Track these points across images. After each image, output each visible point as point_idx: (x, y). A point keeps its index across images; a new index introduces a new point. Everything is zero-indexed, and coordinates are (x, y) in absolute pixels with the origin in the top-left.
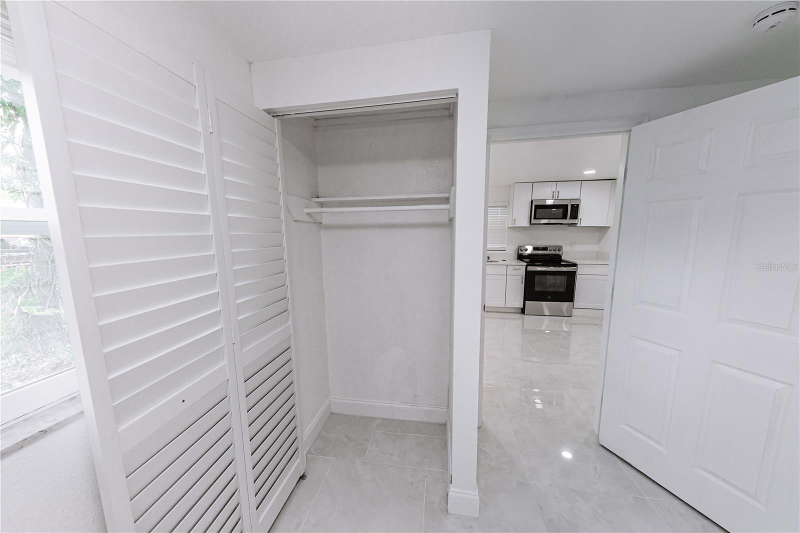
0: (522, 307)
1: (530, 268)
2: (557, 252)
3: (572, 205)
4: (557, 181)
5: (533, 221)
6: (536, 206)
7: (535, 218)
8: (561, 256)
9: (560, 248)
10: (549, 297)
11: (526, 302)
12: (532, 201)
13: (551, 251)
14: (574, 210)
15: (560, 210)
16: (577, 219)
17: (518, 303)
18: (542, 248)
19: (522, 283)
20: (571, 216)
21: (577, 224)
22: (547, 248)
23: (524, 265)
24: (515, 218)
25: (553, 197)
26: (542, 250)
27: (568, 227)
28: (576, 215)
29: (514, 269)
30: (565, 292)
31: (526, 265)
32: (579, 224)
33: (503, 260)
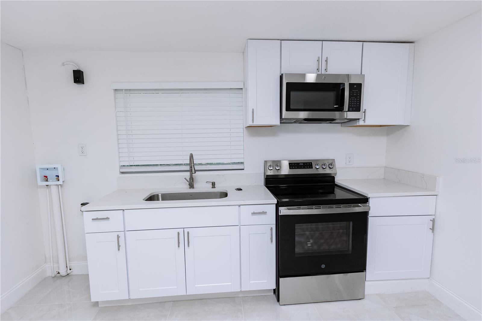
0: (275, 288)
1: (284, 211)
2: (328, 171)
3: (350, 84)
4: (322, 41)
5: (285, 114)
6: (288, 84)
7: (288, 109)
8: (334, 178)
9: (331, 164)
11: (281, 279)
12: (281, 77)
13: (318, 168)
14: (354, 94)
15: (331, 95)
16: (359, 111)
17: (266, 281)
18: (304, 163)
19: (272, 242)
20: (350, 106)
21: (359, 121)
22: (310, 164)
23: (274, 204)
24: (253, 110)
25: (318, 69)
26: (304, 168)
27: (341, 126)
28: (358, 104)
29: (254, 214)
30: (351, 253)
31: (276, 203)
32: (363, 120)
33: (237, 189)
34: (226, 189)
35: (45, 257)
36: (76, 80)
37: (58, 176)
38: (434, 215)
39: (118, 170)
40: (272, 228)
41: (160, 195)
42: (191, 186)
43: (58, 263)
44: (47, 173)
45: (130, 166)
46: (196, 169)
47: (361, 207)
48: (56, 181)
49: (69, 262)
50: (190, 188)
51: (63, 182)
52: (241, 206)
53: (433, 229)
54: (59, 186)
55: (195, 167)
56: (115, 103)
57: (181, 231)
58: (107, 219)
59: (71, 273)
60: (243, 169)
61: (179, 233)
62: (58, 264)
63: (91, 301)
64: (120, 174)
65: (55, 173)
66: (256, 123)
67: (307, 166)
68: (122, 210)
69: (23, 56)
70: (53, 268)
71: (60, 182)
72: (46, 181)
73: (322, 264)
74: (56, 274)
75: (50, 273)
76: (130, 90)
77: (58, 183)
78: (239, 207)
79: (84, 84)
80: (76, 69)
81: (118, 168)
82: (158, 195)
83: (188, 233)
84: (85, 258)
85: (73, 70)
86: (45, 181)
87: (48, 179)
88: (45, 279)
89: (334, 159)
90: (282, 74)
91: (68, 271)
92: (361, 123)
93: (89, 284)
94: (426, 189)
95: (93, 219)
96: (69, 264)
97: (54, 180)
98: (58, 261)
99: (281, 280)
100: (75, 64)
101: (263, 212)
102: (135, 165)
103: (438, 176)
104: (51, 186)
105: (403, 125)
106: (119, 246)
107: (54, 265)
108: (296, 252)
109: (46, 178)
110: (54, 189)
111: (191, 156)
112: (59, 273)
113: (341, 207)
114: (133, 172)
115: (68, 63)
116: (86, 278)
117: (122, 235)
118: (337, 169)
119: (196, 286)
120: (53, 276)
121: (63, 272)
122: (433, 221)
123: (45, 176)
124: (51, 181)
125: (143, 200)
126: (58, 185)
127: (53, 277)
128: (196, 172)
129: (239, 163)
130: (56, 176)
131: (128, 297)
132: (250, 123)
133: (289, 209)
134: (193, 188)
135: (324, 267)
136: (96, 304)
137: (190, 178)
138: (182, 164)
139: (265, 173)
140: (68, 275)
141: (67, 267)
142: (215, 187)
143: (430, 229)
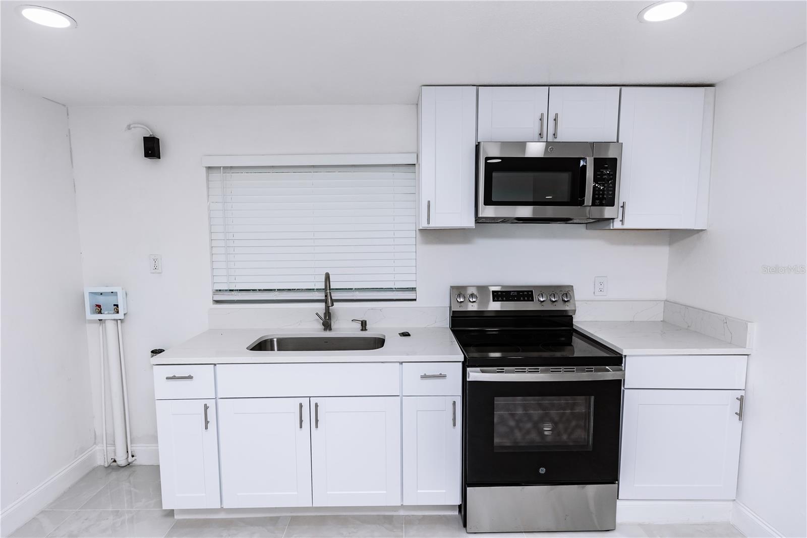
0: (459, 503)
1: (475, 375)
2: (560, 307)
3: (596, 159)
4: (549, 86)
5: (489, 212)
6: (488, 160)
7: (488, 202)
8: (571, 318)
9: (564, 292)
10: (542, 471)
12: (478, 147)
13: (543, 301)
14: (604, 177)
15: (564, 178)
16: (613, 205)
17: (444, 491)
18: (518, 292)
19: (454, 425)
20: (597, 196)
21: (613, 222)
22: (530, 293)
23: (460, 362)
24: (429, 202)
25: (540, 134)
26: (519, 300)
27: (587, 229)
28: (610, 193)
29: (425, 377)
30: (591, 450)
31: (463, 360)
32: (620, 221)
33: (402, 333)
34: (384, 334)
35: (95, 434)
36: (148, 153)
37: (117, 306)
38: (744, 390)
39: (209, 297)
40: (454, 403)
41: (275, 340)
42: (327, 326)
43: (114, 444)
44: (101, 300)
45: (230, 290)
46: (333, 298)
47: (609, 371)
48: (114, 313)
49: (131, 444)
50: (325, 329)
51: (125, 314)
52: (403, 363)
53: (740, 415)
54: (119, 321)
55: (332, 295)
56: (208, 188)
57: (305, 402)
58: (190, 377)
59: (134, 463)
60: (415, 300)
61: (301, 406)
62: (115, 446)
63: (162, 508)
64: (213, 304)
65: (111, 300)
66: (434, 224)
67: (524, 296)
68: (213, 365)
69: (68, 114)
70: (105, 451)
71: (120, 316)
72: (99, 313)
73: (541, 467)
74: (111, 463)
75: (101, 460)
76: (231, 167)
77: (116, 316)
78: (401, 365)
79: (160, 158)
80: (148, 136)
81: (211, 293)
82: (272, 341)
83: (317, 405)
84: (154, 438)
85: (144, 137)
86: (97, 313)
87: (101, 309)
88: (95, 470)
89: (572, 286)
90: (479, 143)
91: (128, 459)
92: (617, 225)
93: (160, 482)
94: (731, 343)
95: (167, 378)
96: (131, 447)
97: (110, 312)
98: (114, 442)
99: (469, 490)
100: (146, 126)
101: (441, 374)
102: (237, 290)
103: (750, 322)
104: (106, 321)
105: (694, 230)
106: (207, 422)
107: (108, 448)
108: (495, 445)
109: (99, 309)
110: (110, 326)
111: (327, 277)
112: (115, 461)
113: (574, 371)
114: (234, 301)
115: (136, 125)
116: (155, 470)
117: (211, 404)
118: (576, 302)
119: (328, 493)
120: (106, 465)
121: (121, 461)
122: (741, 400)
123: (97, 305)
124: (107, 312)
125: (247, 348)
126: (117, 320)
127: (106, 468)
128: (334, 303)
129: (407, 288)
130: (115, 305)
131: (220, 505)
132: (424, 224)
133: (483, 372)
134: (330, 329)
135: (543, 472)
136: (171, 513)
137: (325, 314)
138: (314, 289)
139: (450, 308)
140: (129, 465)
141: (127, 452)
142: (366, 330)
143: (736, 413)
